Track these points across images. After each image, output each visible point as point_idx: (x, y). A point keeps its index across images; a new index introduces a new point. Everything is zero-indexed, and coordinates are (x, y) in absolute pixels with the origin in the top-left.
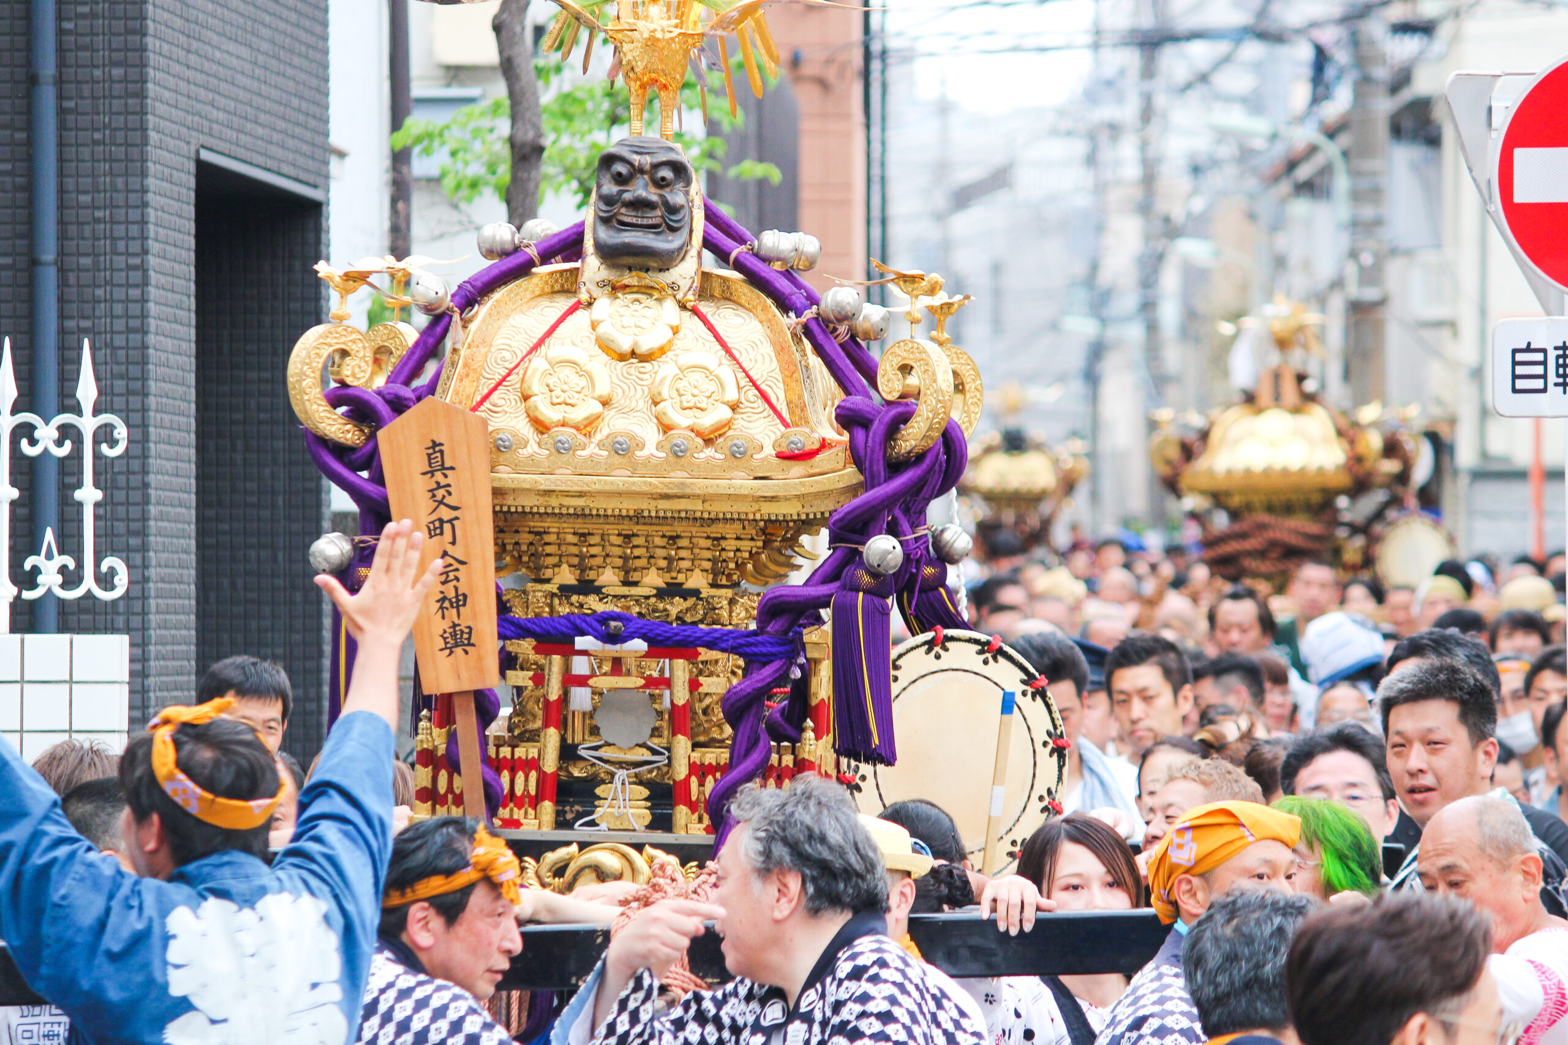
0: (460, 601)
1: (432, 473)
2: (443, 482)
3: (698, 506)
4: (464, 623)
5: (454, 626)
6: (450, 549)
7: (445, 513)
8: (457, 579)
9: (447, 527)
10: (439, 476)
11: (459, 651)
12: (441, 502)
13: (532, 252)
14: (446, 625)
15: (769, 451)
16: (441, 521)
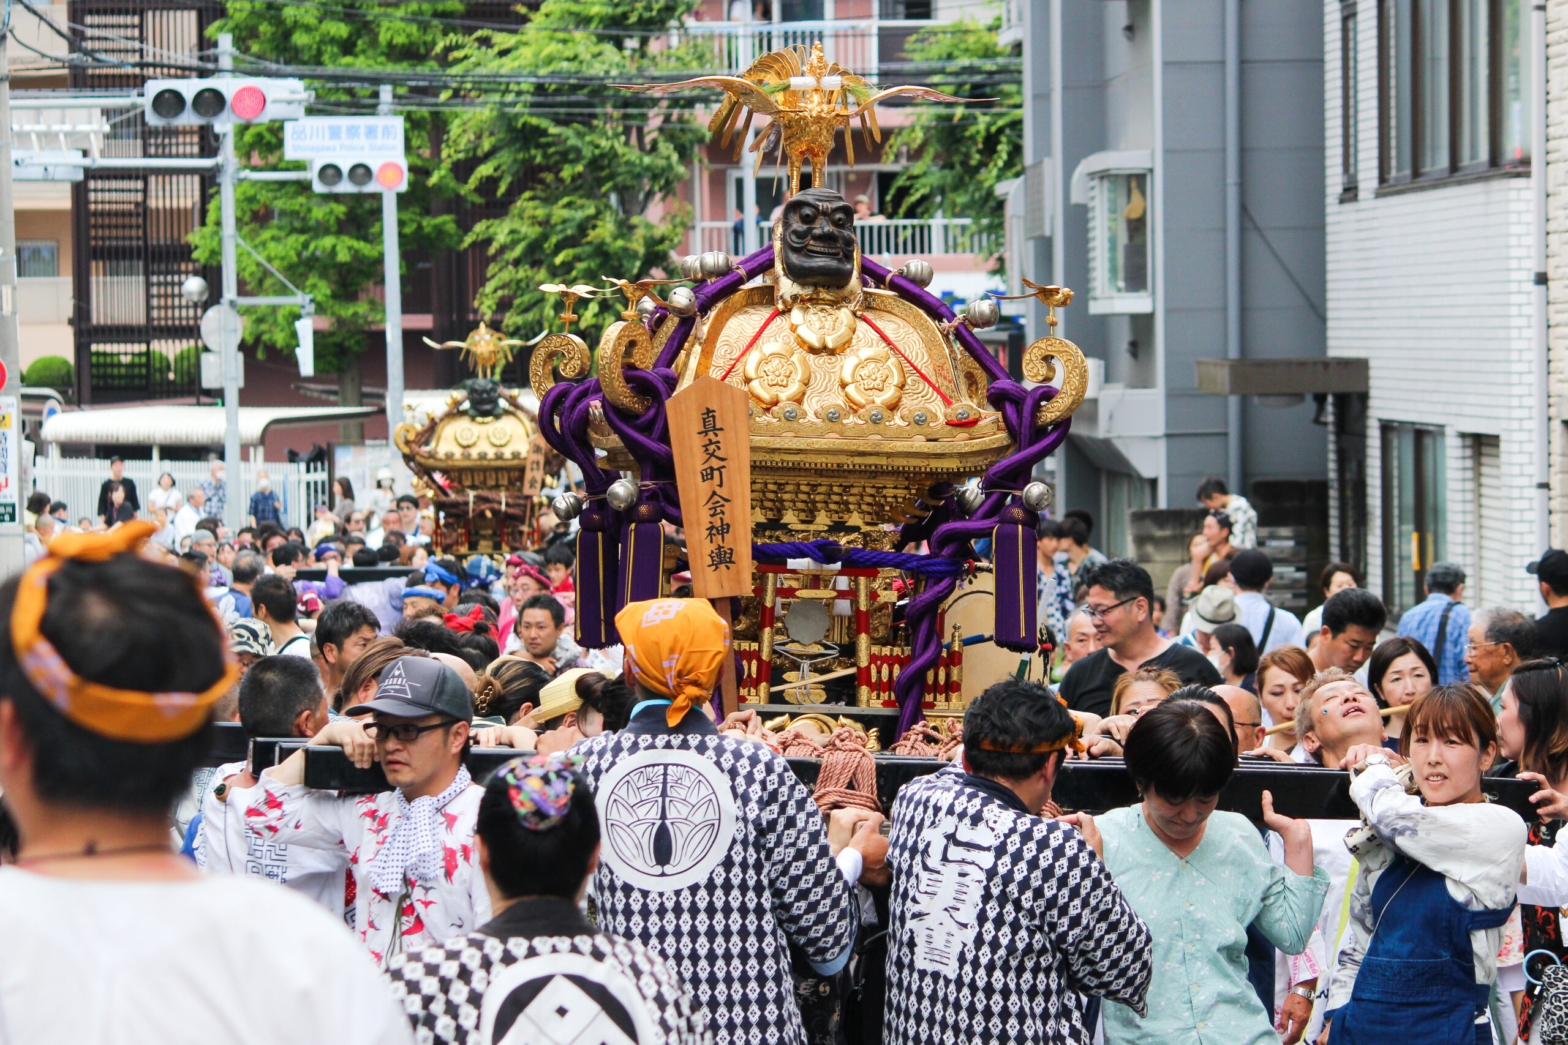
0: (724, 529)
1: (706, 433)
2: (714, 439)
3: (883, 461)
4: (727, 545)
5: (720, 548)
6: (718, 490)
7: (715, 463)
8: (723, 513)
9: (716, 473)
10: (711, 435)
11: (723, 567)
12: (712, 455)
13: (742, 272)
14: (713, 547)
15: (942, 419)
16: (712, 469)
